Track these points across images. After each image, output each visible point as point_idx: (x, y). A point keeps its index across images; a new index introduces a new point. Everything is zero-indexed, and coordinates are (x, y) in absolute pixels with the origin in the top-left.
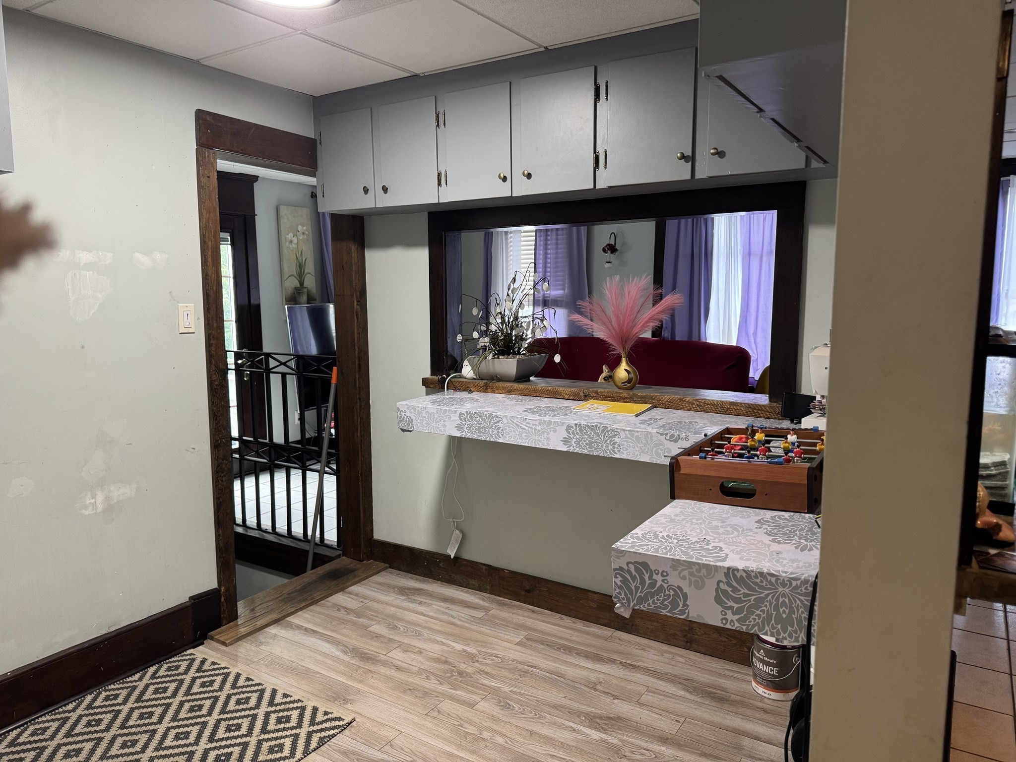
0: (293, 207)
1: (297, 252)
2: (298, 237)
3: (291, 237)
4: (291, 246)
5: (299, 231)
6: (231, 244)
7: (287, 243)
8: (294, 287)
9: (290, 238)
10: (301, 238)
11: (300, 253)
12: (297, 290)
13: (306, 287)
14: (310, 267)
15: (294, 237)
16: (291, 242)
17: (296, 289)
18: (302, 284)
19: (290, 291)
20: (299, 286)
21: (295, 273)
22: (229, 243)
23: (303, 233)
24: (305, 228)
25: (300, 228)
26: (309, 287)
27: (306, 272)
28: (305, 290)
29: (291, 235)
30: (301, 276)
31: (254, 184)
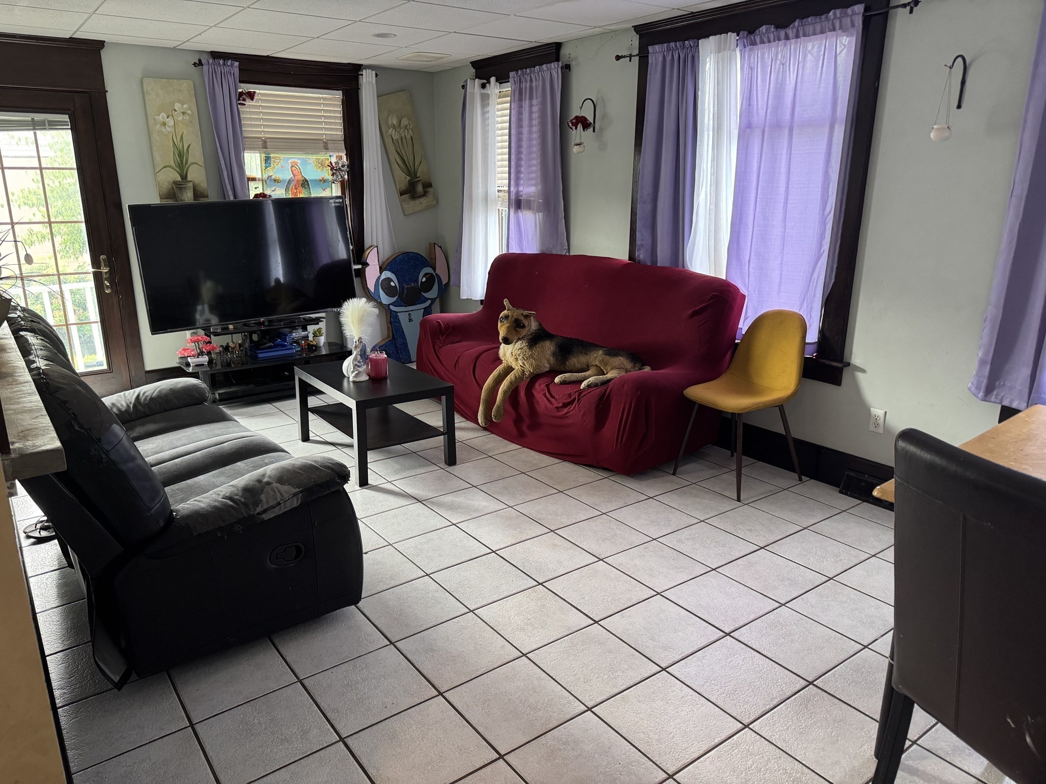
0: (165, 80)
1: (174, 138)
2: (175, 117)
3: (163, 118)
4: (163, 130)
5: (176, 111)
6: (71, 129)
7: (158, 126)
8: (171, 181)
9: (162, 120)
10: (180, 119)
11: (179, 139)
12: (177, 184)
13: (191, 181)
14: (196, 155)
15: (168, 117)
16: (164, 124)
17: (175, 183)
18: (184, 177)
19: (166, 186)
20: (179, 179)
21: (172, 164)
22: (70, 127)
23: (183, 113)
24: (185, 106)
25: (177, 106)
26: (196, 181)
27: (189, 162)
28: (191, 185)
29: (163, 115)
30: (182, 165)
31: (101, 51)
